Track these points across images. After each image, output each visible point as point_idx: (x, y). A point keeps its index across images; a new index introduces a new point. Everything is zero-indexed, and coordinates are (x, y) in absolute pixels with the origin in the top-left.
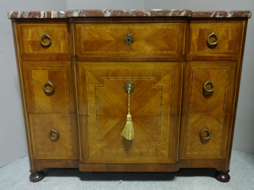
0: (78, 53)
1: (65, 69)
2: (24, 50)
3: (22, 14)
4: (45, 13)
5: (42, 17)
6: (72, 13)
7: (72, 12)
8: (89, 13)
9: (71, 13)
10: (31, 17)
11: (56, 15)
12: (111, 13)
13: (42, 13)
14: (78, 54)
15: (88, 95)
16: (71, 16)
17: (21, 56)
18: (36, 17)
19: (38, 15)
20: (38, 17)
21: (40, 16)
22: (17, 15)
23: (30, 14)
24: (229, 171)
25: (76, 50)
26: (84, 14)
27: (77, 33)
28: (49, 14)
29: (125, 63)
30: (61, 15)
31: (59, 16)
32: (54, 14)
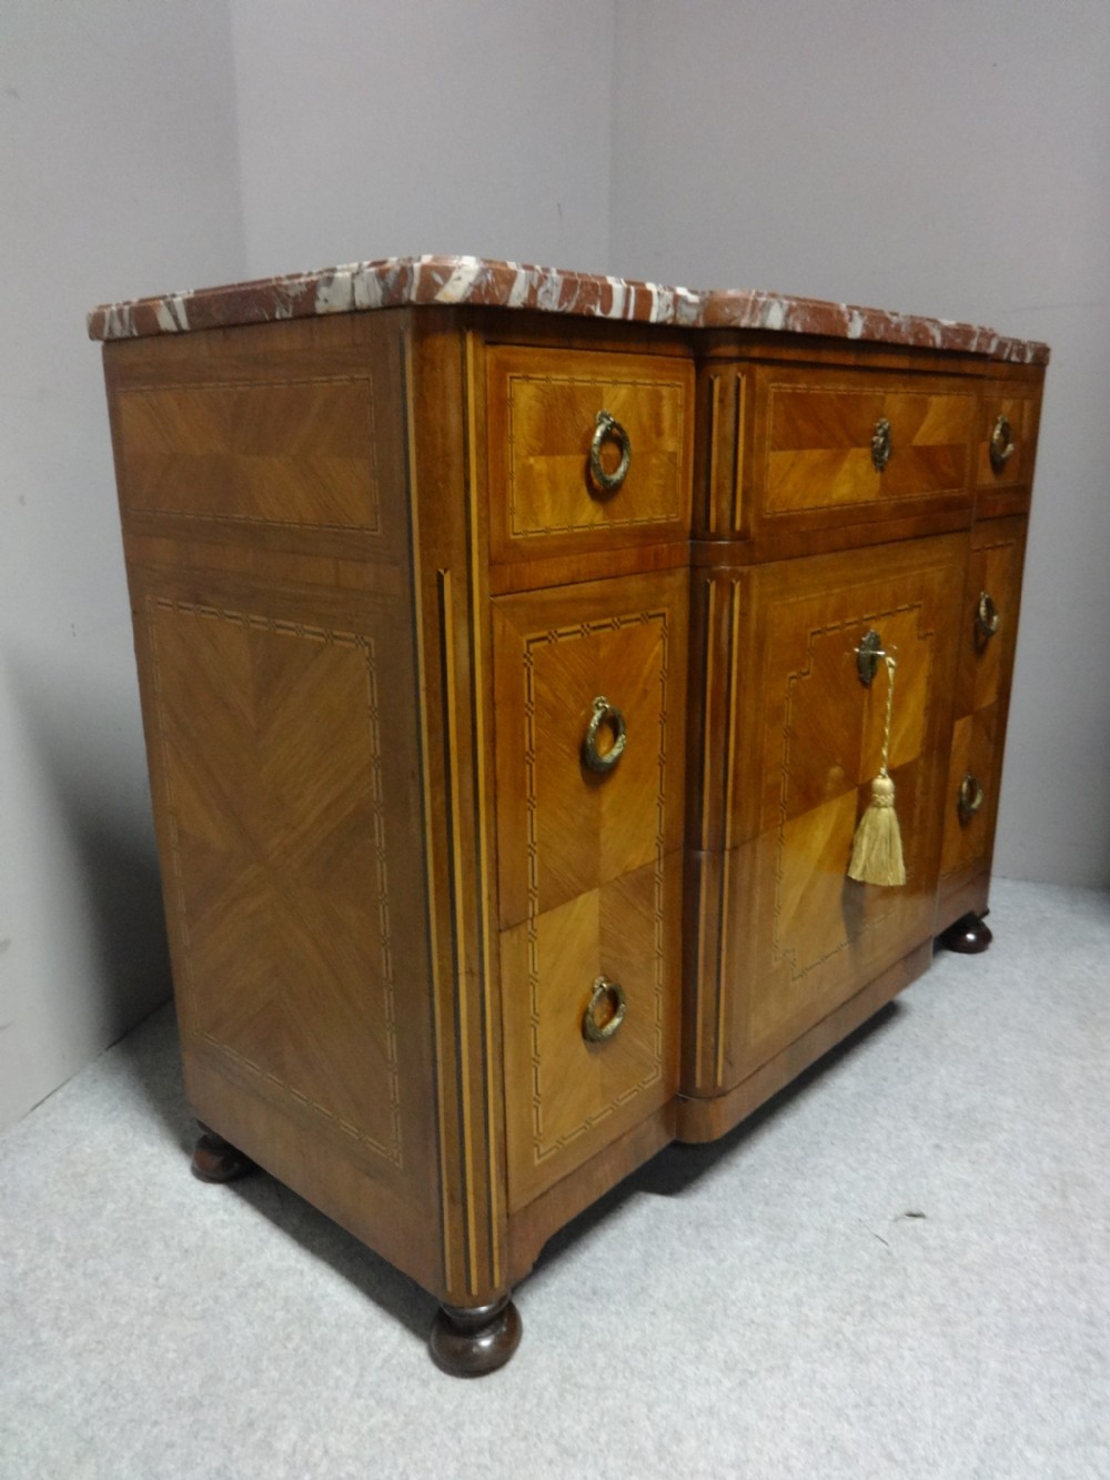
0: (751, 516)
1: (661, 611)
2: (504, 520)
3: (535, 283)
4: (628, 292)
5: (616, 312)
6: (766, 307)
7: (765, 303)
9: (761, 310)
10: (569, 307)
11: (668, 306)
12: (865, 326)
13: (618, 287)
14: (751, 524)
15: (766, 729)
16: (756, 324)
17: (486, 563)
18: (593, 307)
19: (601, 297)
20: (598, 312)
21: (610, 307)
22: (510, 290)
23: (569, 286)
25: (746, 500)
26: (797, 318)
28: (645, 298)
30: (685, 309)
31: (678, 315)
32: (663, 303)
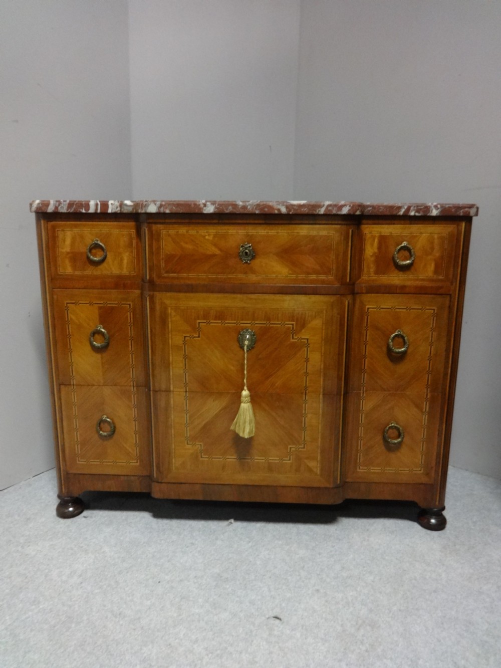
0: (154, 276)
1: (129, 303)
2: (56, 268)
3: (57, 205)
4: (97, 205)
5: (92, 210)
6: (147, 206)
7: (146, 204)
8: (176, 207)
9: (145, 206)
10: (72, 210)
11: (117, 208)
12: (216, 208)
13: (92, 203)
14: (155, 278)
15: (171, 352)
16: (143, 211)
17: (50, 279)
18: (81, 210)
19: (85, 207)
20: (84, 211)
21: (89, 209)
22: (48, 208)
23: (71, 205)
24: (444, 509)
25: (150, 270)
26: (166, 208)
27: (154, 241)
28: (105, 205)
29: (239, 296)
30: (126, 207)
31: (122, 210)
32: (114, 207)
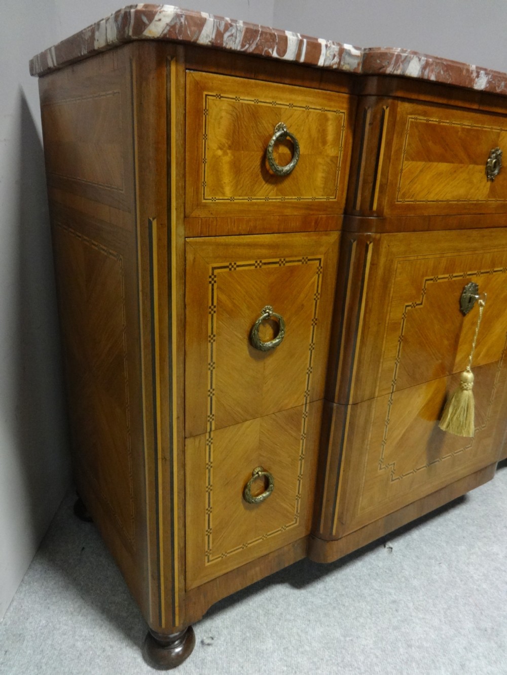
0: (385, 202)
1: (319, 257)
3: (222, 28)
4: (301, 43)
5: (290, 56)
6: (407, 60)
7: (406, 57)
8: (444, 72)
9: (402, 62)
10: (251, 48)
11: (334, 56)
12: (489, 82)
13: (292, 38)
14: (385, 207)
15: (385, 336)
16: (399, 72)
18: (270, 50)
19: (278, 44)
20: (275, 55)
21: (285, 52)
22: (200, 31)
23: (251, 33)
25: (381, 192)
26: (432, 71)
27: (395, 136)
28: (315, 48)
30: (348, 59)
31: (342, 63)
32: (330, 53)
